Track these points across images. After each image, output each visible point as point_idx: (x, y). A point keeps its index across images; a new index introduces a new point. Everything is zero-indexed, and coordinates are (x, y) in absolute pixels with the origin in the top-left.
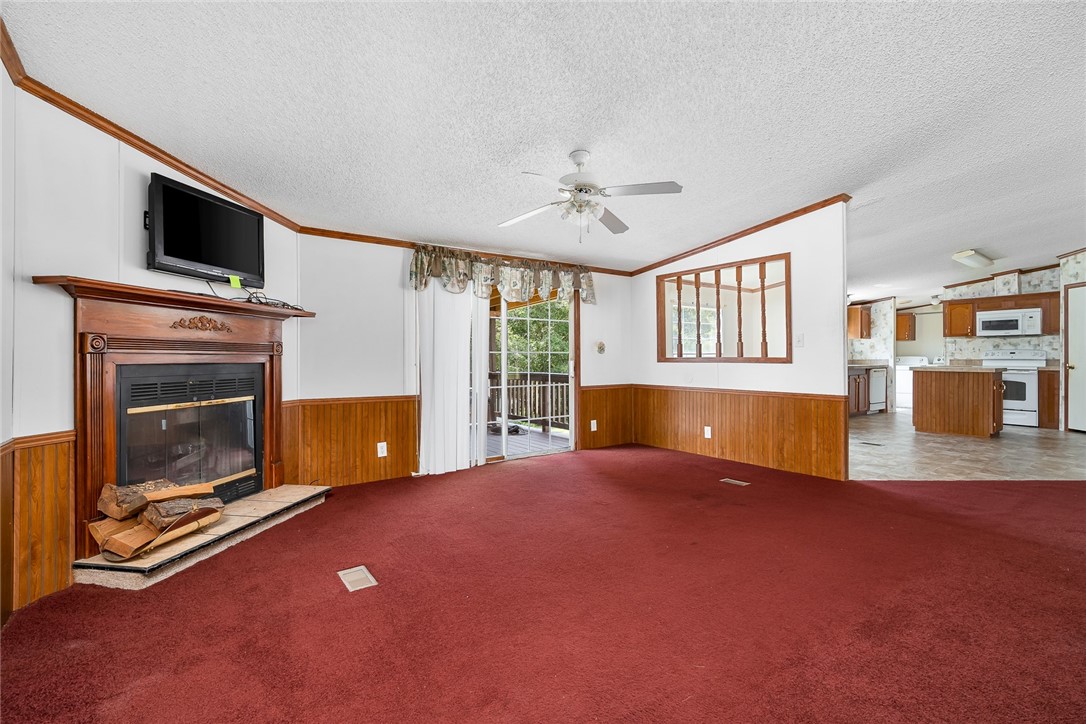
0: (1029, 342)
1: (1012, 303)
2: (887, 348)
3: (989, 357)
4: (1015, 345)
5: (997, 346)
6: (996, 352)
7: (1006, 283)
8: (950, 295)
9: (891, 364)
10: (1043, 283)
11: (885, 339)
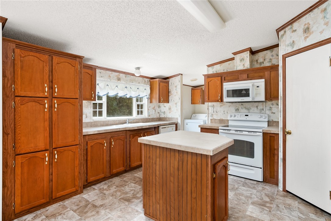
0: (257, 107)
1: (245, 76)
2: (177, 110)
3: (233, 118)
4: (248, 109)
5: (237, 110)
6: (236, 114)
7: (242, 60)
8: (211, 71)
9: (179, 121)
10: (266, 60)
11: (176, 104)
